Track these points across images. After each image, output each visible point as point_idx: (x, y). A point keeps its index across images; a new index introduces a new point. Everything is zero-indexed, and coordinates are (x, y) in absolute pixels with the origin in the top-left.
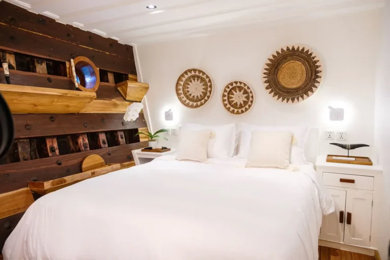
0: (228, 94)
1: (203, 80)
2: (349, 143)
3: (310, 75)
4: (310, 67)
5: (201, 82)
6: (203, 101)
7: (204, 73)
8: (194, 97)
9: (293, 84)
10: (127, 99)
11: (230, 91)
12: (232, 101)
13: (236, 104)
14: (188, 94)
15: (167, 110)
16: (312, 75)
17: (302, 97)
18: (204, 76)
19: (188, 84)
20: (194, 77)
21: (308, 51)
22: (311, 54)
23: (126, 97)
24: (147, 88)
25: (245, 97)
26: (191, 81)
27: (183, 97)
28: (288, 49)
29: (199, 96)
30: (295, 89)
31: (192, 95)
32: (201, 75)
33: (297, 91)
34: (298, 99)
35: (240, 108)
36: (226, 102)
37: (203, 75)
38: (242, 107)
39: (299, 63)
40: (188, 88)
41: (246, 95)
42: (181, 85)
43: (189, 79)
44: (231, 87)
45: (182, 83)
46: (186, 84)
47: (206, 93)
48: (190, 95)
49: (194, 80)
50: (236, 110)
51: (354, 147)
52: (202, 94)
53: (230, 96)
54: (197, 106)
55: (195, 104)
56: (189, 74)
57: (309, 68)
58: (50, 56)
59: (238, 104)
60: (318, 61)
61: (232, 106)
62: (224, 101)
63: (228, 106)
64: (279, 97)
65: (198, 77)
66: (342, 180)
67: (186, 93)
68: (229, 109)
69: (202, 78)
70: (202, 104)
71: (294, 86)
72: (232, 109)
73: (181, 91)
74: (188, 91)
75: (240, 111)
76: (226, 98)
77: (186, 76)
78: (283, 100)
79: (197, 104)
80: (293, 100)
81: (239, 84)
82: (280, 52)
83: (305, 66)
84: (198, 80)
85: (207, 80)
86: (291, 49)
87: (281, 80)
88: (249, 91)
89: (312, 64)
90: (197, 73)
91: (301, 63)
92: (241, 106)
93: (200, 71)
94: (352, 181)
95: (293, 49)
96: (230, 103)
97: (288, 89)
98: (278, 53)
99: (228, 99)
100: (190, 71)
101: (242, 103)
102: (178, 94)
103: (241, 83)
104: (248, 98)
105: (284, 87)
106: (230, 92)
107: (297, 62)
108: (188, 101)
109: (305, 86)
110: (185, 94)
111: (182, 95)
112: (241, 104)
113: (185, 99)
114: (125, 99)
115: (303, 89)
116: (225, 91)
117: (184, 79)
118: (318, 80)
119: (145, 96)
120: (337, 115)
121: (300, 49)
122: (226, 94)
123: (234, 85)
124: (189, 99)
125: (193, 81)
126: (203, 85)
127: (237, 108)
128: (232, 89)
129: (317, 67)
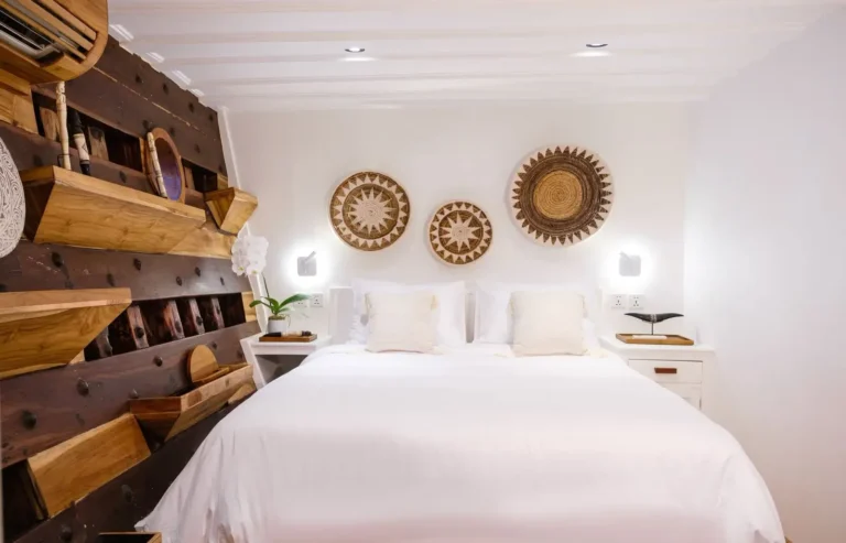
0: (441, 225)
1: (387, 196)
2: (653, 311)
3: (589, 197)
4: (590, 184)
5: (384, 199)
6: (388, 238)
7: (392, 182)
8: (366, 228)
9: (560, 212)
10: (223, 227)
11: (445, 219)
12: (448, 239)
13: (455, 244)
14: (354, 222)
15: (307, 255)
16: (592, 198)
17: (578, 235)
18: (393, 189)
19: (355, 203)
20: (367, 188)
21: (591, 157)
22: (595, 163)
23: (222, 222)
24: (255, 206)
25: (473, 233)
26: (360, 197)
27: (344, 229)
28: (558, 150)
29: (378, 228)
30: (562, 221)
31: (363, 225)
32: (385, 185)
33: (567, 225)
34: (571, 238)
35: (462, 252)
36: (437, 241)
37: (389, 186)
38: (468, 251)
39: (572, 176)
40: (353, 210)
41: (474, 229)
42: (340, 203)
43: (357, 193)
44: (447, 212)
45: (342, 199)
46: (350, 201)
47: (395, 223)
48: (359, 224)
49: (368, 194)
50: (455, 257)
51: (661, 318)
52: (384, 224)
53: (444, 228)
54: (375, 248)
55: (370, 243)
56: (359, 182)
57: (588, 187)
58: (119, 123)
59: (460, 245)
60: (607, 175)
61: (448, 248)
62: (432, 237)
63: (440, 248)
64: (538, 234)
65: (378, 189)
66: (659, 371)
67: (350, 221)
68: (441, 254)
69: (385, 192)
70: (386, 244)
71: (562, 216)
72: (447, 254)
73: (339, 217)
74: (354, 217)
75: (463, 257)
76: (436, 233)
77: (352, 186)
78: (546, 239)
79: (375, 243)
80: (562, 240)
81: (463, 208)
82: (544, 155)
83: (581, 183)
84: (375, 195)
85: (399, 196)
86: (562, 151)
87: (538, 205)
88: (483, 221)
89: (594, 180)
90: (377, 182)
91: (574, 177)
92: (465, 249)
93: (384, 178)
94: (673, 371)
95: (567, 151)
96: (443, 242)
97: (552, 220)
98: (540, 156)
99: (440, 234)
100: (362, 176)
101: (467, 243)
102: (335, 223)
103: (468, 205)
104: (479, 233)
105: (544, 217)
106: (444, 223)
107: (568, 173)
108: (354, 237)
109: (581, 217)
110: (348, 222)
111: (343, 225)
112: (464, 245)
113: (348, 232)
114: (218, 227)
115: (578, 220)
116: (436, 219)
117: (346, 191)
118: (605, 206)
119: (247, 224)
120: (630, 266)
121: (578, 153)
122: (437, 225)
123: (455, 208)
124: (356, 233)
125: (364, 196)
126: (388, 206)
127: (456, 253)
128: (449, 215)
129: (604, 185)
